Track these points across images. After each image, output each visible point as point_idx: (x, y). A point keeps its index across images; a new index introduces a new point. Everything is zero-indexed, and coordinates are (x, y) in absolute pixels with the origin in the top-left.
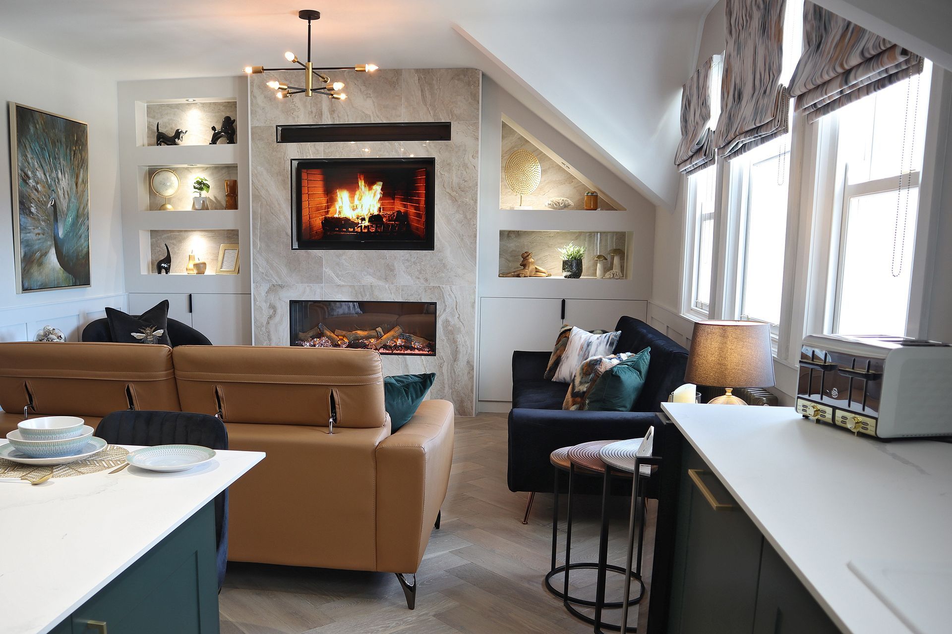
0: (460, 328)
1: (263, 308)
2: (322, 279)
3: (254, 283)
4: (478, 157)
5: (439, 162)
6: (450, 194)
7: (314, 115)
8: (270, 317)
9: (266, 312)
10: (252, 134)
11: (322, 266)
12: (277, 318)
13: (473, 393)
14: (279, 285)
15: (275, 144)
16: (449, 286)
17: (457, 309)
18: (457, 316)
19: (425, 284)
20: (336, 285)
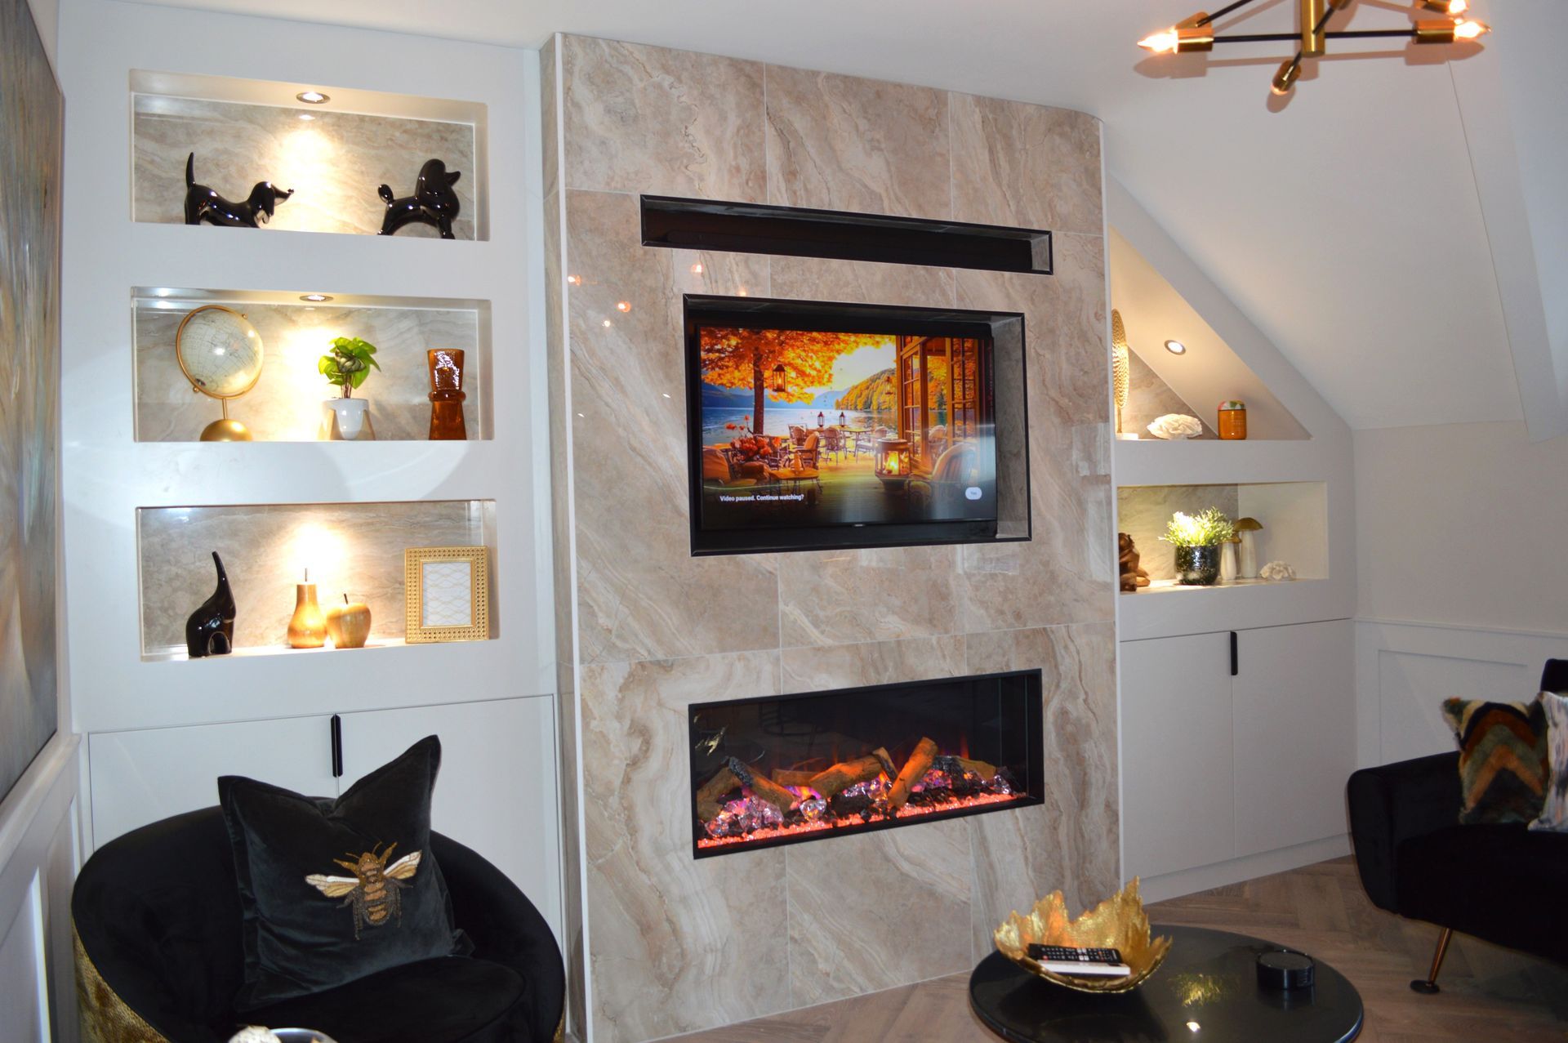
0: (1088, 726)
1: (611, 737)
2: (775, 635)
3: (582, 661)
4: (1105, 318)
5: (1032, 324)
6: (1057, 402)
7: (744, 177)
8: (634, 763)
9: (622, 747)
10: (570, 213)
11: (773, 596)
12: (654, 763)
13: (1119, 879)
14: (658, 663)
15: (639, 249)
16: (1065, 626)
17: (1081, 681)
18: (1082, 696)
19: (1016, 625)
20: (814, 649)
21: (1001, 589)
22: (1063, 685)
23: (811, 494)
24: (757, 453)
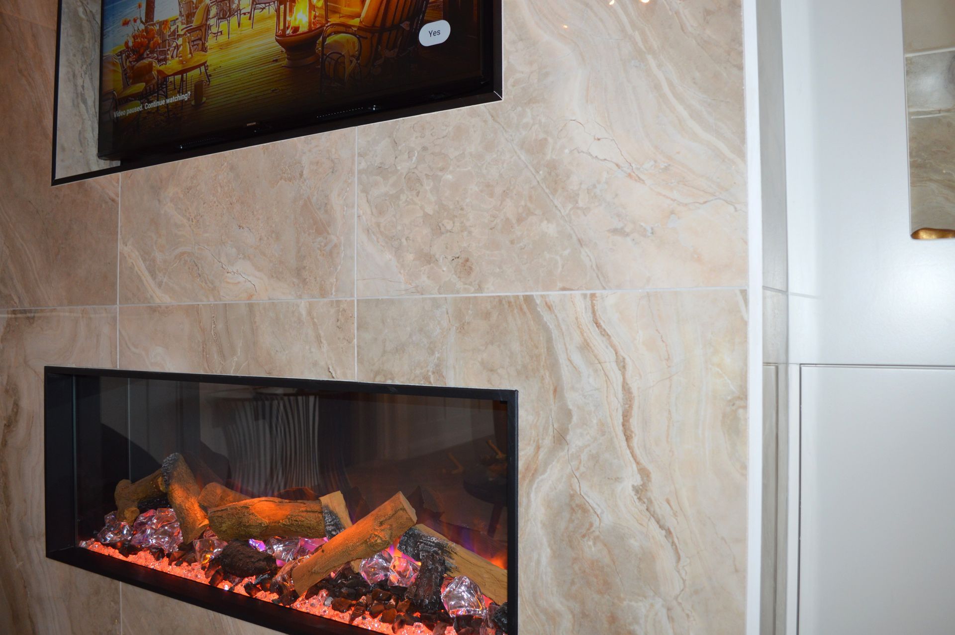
2: (114, 286)
8: (8, 425)
11: (114, 231)
12: (20, 430)
14: (25, 311)
16: (585, 296)
17: (628, 439)
18: (631, 479)
19: (459, 285)
20: (150, 307)
21: (429, 210)
22: (576, 440)
23: (199, 89)
24: (147, 47)
